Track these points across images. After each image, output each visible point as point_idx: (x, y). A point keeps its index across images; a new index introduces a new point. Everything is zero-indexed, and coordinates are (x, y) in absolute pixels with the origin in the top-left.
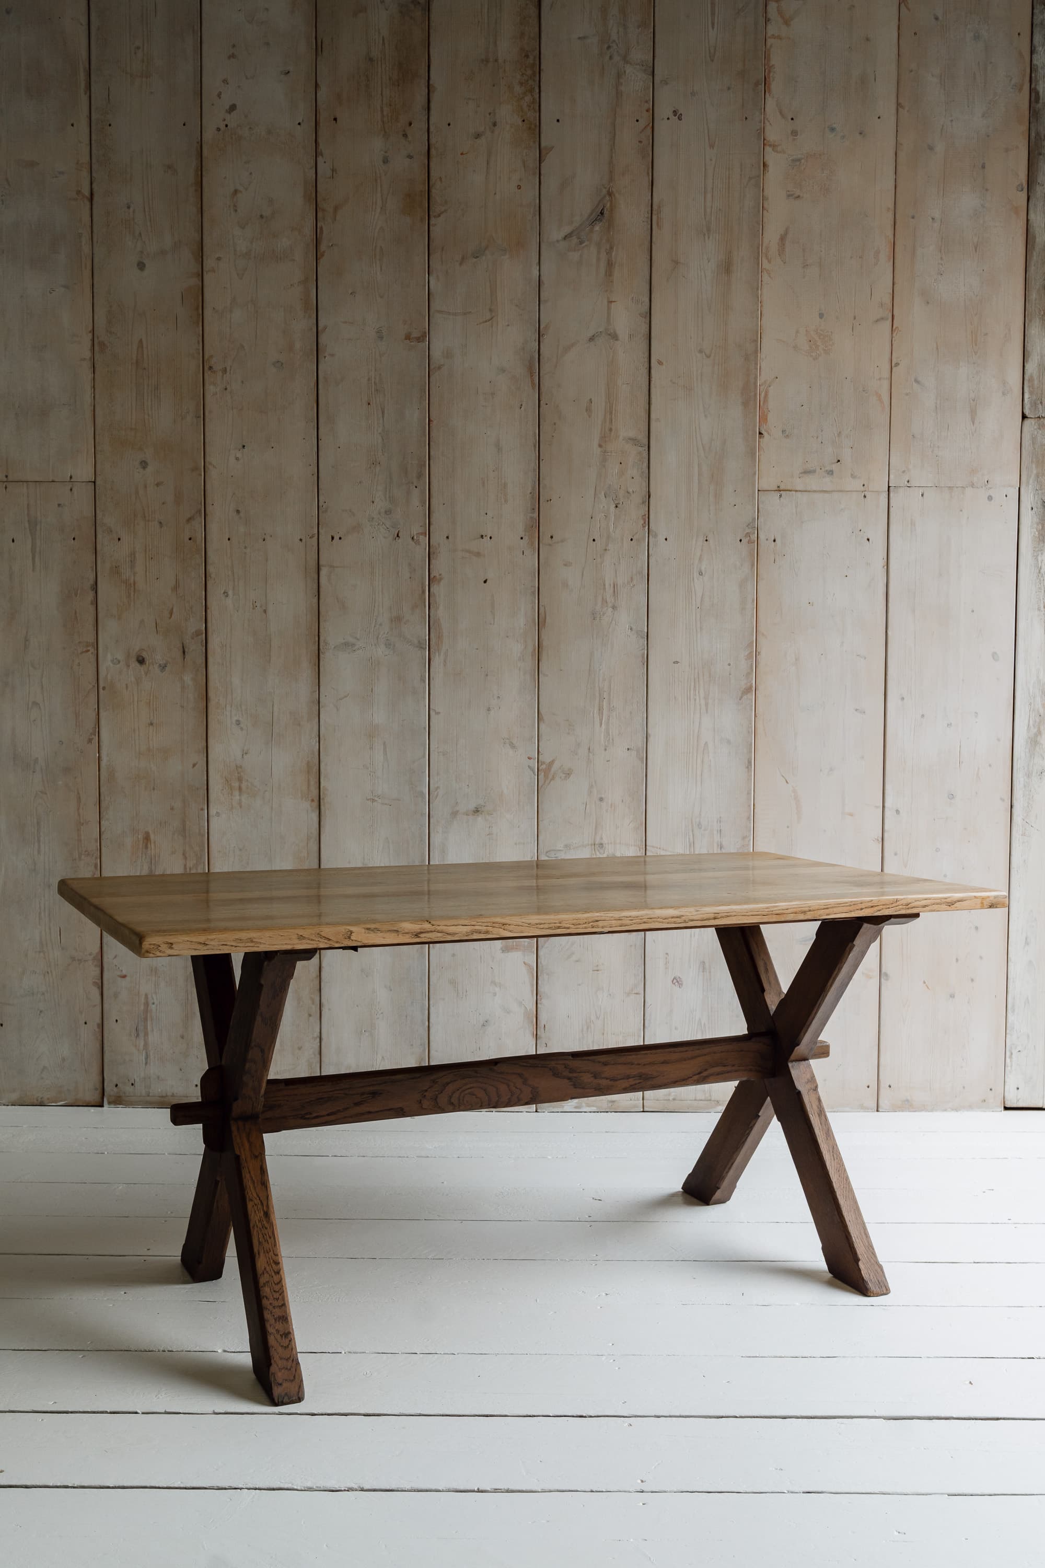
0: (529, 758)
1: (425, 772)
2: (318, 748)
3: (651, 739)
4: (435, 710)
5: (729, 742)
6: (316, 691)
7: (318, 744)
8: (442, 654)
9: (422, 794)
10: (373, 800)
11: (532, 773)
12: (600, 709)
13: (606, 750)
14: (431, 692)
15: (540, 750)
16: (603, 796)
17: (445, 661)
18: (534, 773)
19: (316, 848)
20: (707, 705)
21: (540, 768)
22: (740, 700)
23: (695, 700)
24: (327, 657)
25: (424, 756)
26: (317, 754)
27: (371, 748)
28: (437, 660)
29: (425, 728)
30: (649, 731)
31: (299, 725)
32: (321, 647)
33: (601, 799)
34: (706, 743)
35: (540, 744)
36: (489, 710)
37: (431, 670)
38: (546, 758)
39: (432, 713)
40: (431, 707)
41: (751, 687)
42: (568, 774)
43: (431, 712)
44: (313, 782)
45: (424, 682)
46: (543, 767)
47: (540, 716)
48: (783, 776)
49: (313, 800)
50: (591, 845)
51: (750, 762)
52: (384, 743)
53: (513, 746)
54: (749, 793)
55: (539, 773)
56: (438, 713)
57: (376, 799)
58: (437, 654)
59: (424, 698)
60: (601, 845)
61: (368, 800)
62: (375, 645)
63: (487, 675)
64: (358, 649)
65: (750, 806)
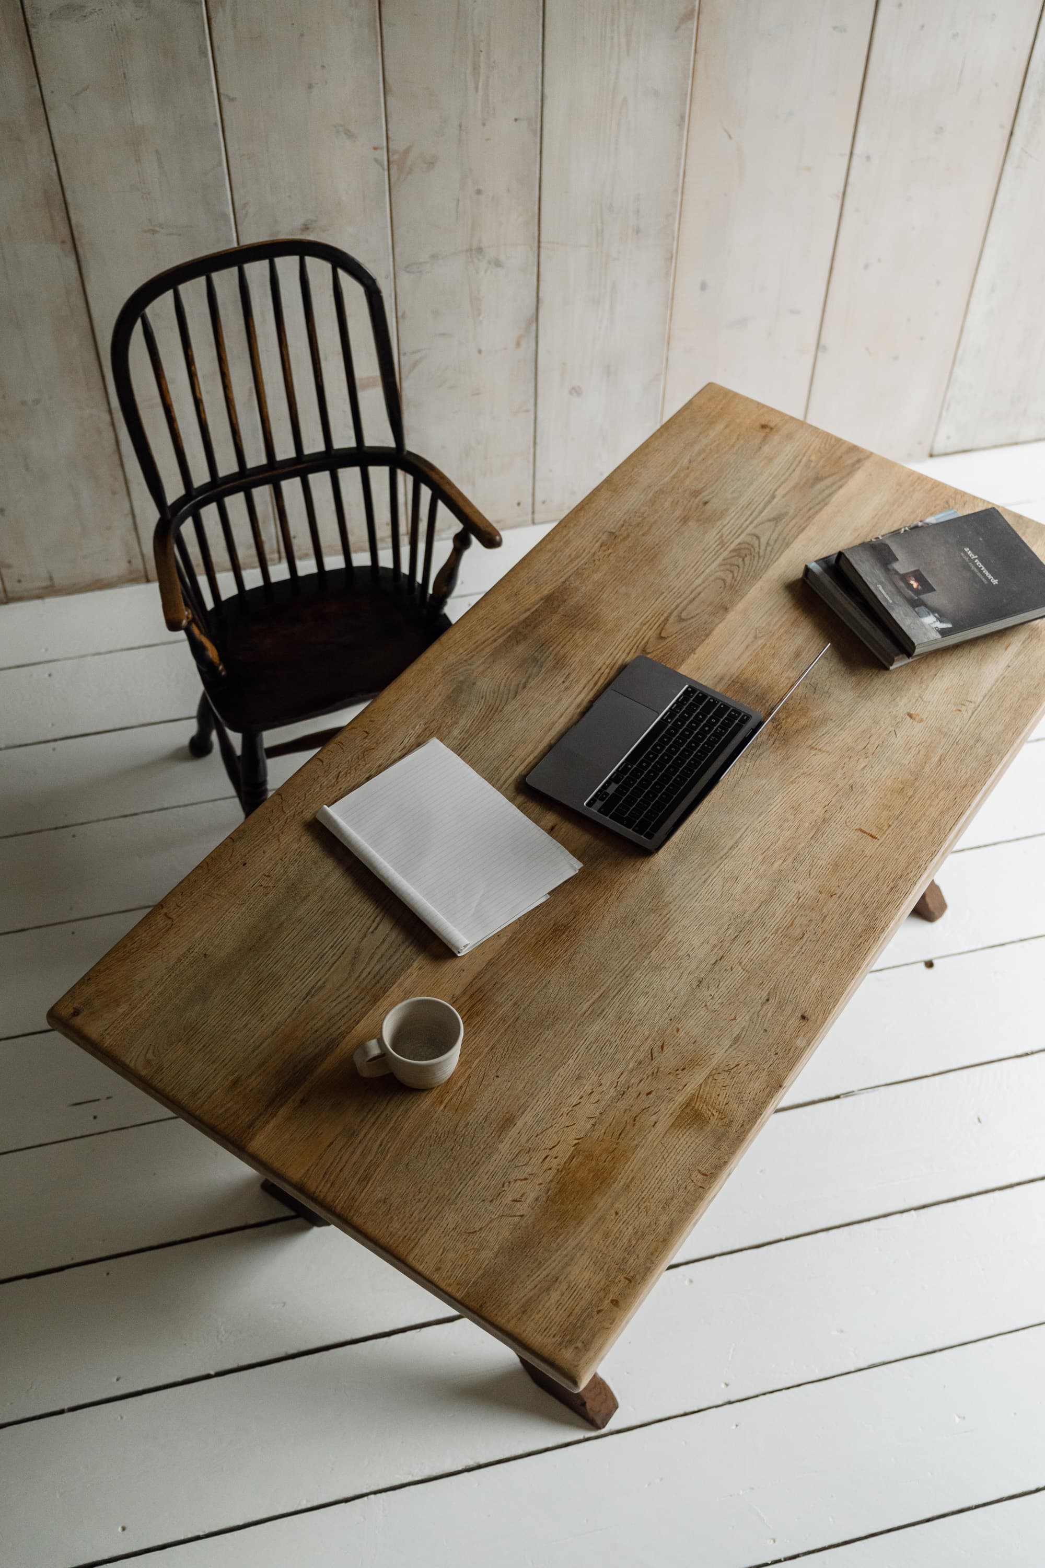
0: (375, 149)
1: (224, 185)
2: (55, 169)
3: (548, 103)
4: (227, 96)
5: (656, 93)
6: (35, 86)
7: (54, 164)
8: (228, 8)
9: (224, 216)
10: (154, 232)
11: (381, 169)
12: (476, 69)
13: (484, 125)
14: (219, 69)
15: (390, 133)
16: (481, 187)
17: (234, 19)
18: (382, 166)
19: (81, 303)
20: (628, 44)
21: (391, 159)
22: (676, 31)
23: (612, 38)
24: (42, 31)
25: (220, 163)
26: (56, 178)
27: (138, 161)
28: (221, 19)
29: (216, 124)
30: (546, 91)
31: (19, 140)
32: (29, 16)
33: (479, 192)
34: (625, 100)
35: (389, 126)
36: (310, 87)
37: (214, 35)
38: (398, 145)
39: (225, 101)
40: (221, 91)
41: (692, 11)
42: (431, 164)
43: (222, 98)
44: (59, 217)
45: (206, 56)
46: (394, 158)
47: (387, 85)
48: (726, 131)
49: (63, 242)
50: (467, 251)
51: (682, 118)
52: (157, 152)
53: (350, 135)
54: (679, 159)
55: (391, 166)
56: (232, 100)
57: (157, 229)
58: (220, 9)
59: (209, 79)
60: (480, 250)
61: (146, 232)
62: (118, 5)
63: (302, 35)
64: (91, 13)
65: (678, 175)
